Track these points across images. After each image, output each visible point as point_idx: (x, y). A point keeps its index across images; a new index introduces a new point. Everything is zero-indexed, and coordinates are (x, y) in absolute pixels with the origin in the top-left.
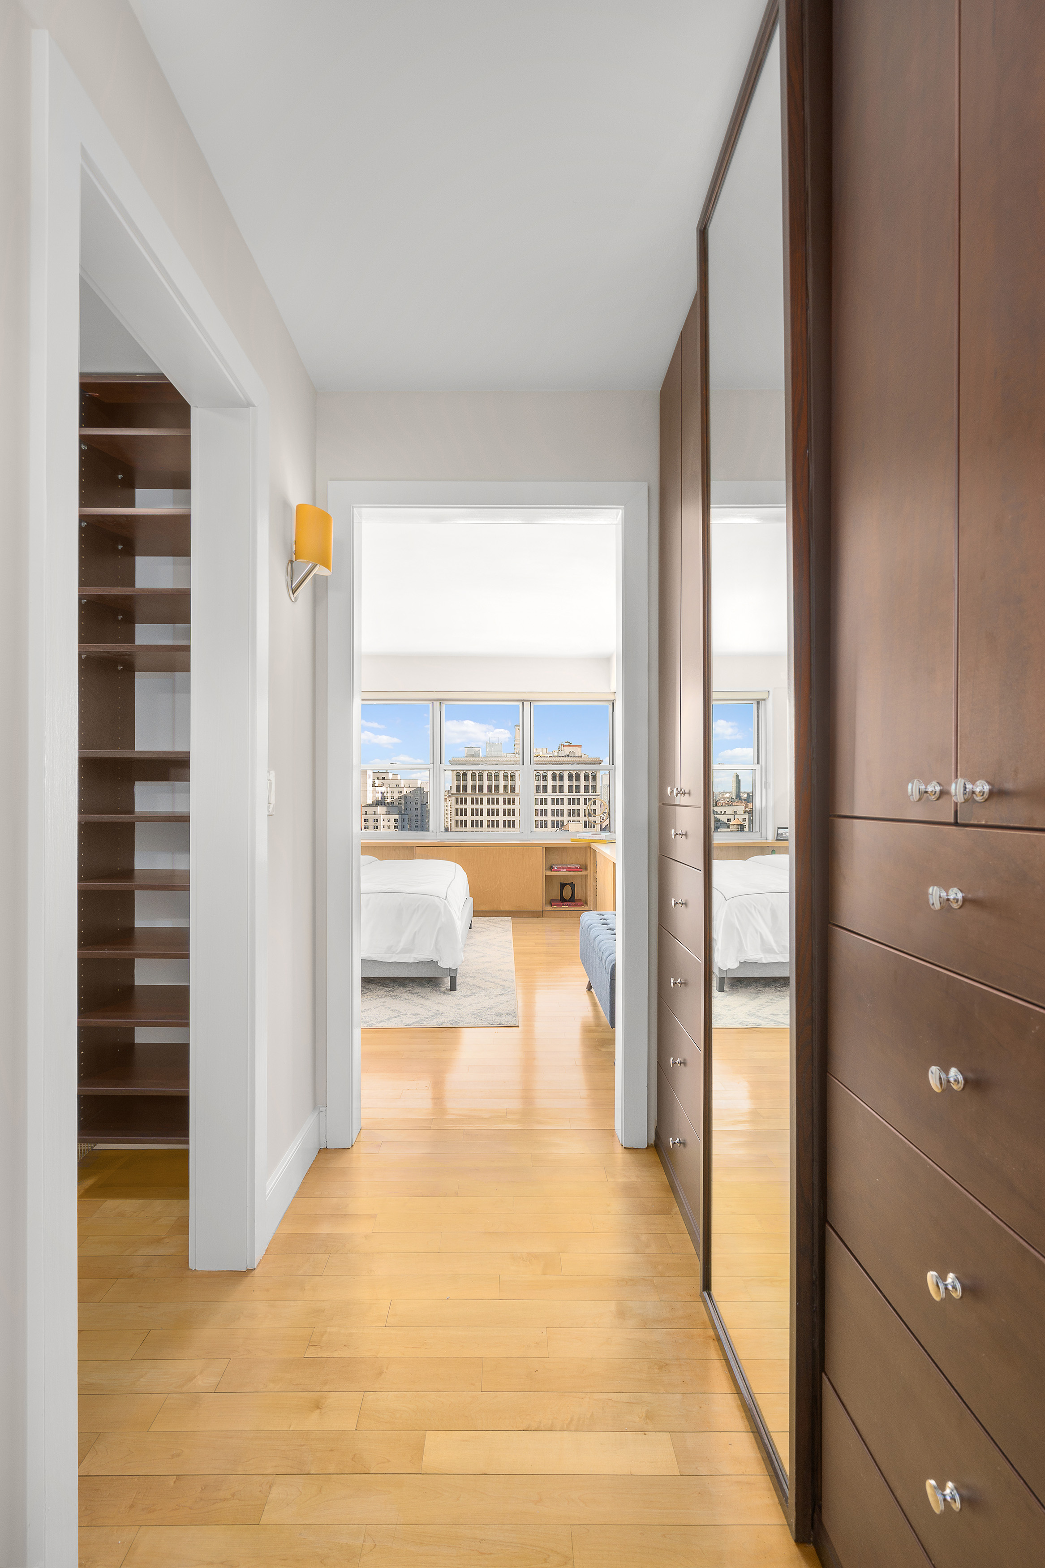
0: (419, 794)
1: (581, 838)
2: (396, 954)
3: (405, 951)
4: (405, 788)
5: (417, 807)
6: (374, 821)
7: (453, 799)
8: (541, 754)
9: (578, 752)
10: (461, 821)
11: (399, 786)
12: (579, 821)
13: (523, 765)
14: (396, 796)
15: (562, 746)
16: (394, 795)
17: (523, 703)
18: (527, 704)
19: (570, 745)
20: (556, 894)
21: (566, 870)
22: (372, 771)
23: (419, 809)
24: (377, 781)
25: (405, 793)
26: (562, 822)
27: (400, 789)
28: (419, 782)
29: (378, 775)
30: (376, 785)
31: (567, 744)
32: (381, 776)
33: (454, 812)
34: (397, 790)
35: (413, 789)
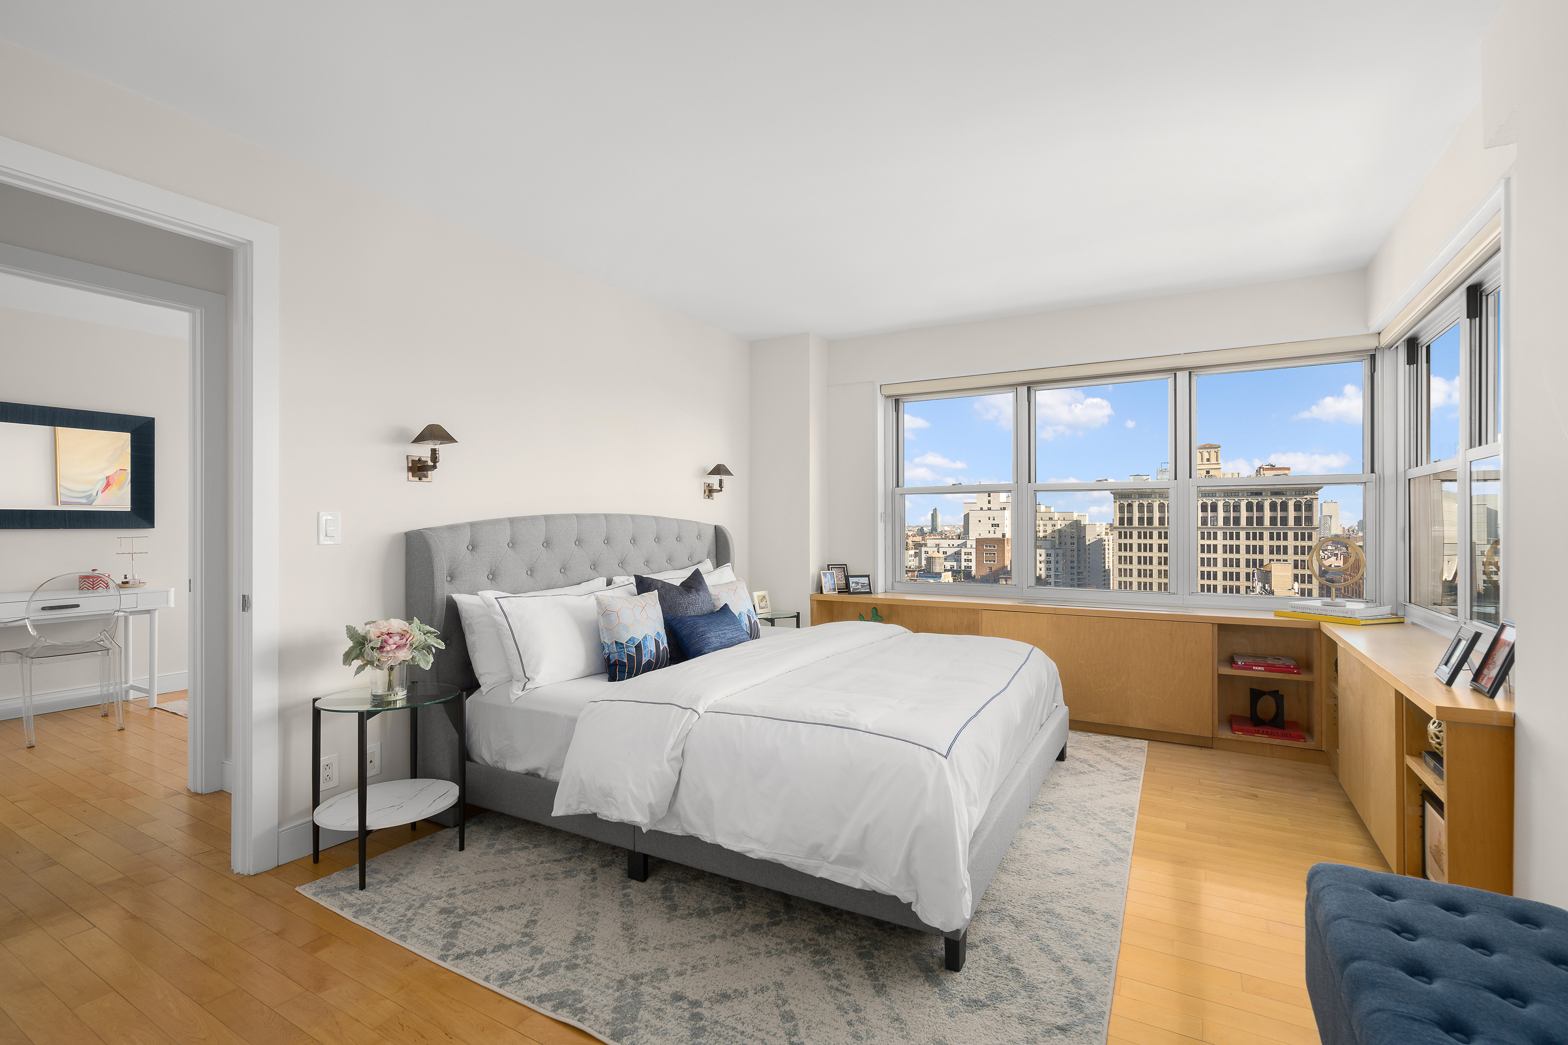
0: (1075, 527)
1: (1298, 610)
2: (828, 863)
3: (843, 860)
4: (1059, 521)
5: (1072, 542)
7: (1116, 533)
10: (1125, 557)
11: (1052, 519)
12: (1287, 561)
13: (1176, 479)
14: (1049, 530)
15: (1262, 470)
16: (1047, 528)
17: (1175, 374)
18: (1183, 377)
20: (1242, 705)
21: (1263, 668)
23: (1076, 542)
25: (1059, 527)
26: (1261, 561)
27: (1053, 522)
28: (1075, 515)
31: (1269, 467)
33: (1117, 547)
34: (1049, 523)
35: (1068, 523)
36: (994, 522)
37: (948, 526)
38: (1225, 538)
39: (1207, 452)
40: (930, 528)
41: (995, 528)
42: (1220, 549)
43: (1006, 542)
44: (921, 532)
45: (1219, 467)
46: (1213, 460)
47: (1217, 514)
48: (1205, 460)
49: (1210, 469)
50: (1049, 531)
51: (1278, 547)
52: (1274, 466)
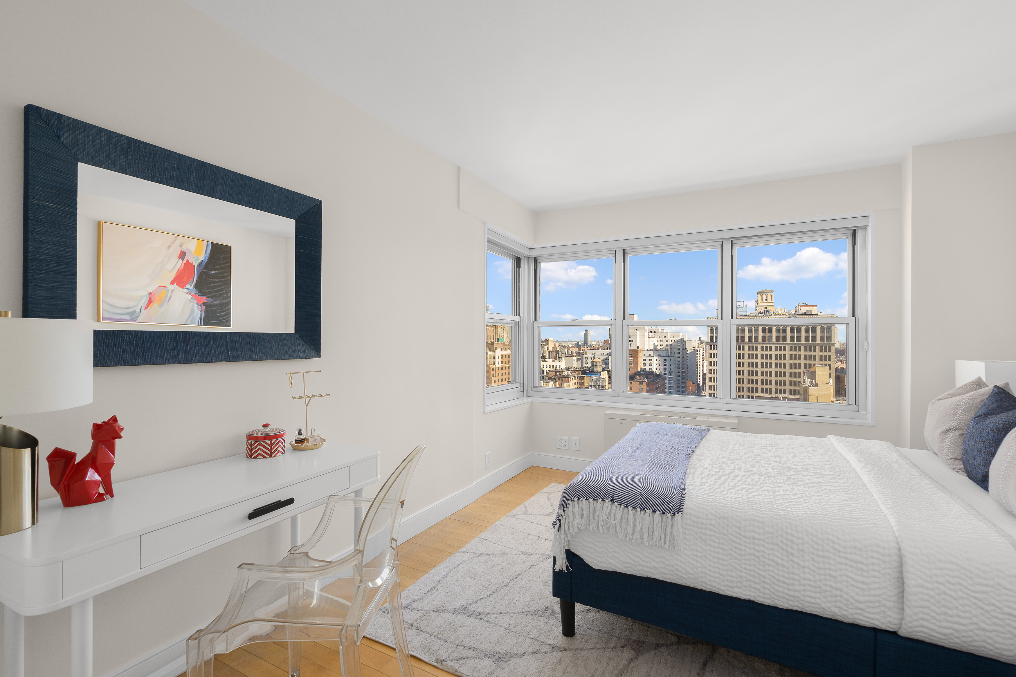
0: (680, 342)
4: (670, 338)
5: (679, 352)
6: (650, 361)
7: (708, 346)
8: (780, 313)
9: (814, 310)
11: (666, 336)
15: (799, 307)
16: (663, 343)
19: (806, 305)
22: (648, 327)
23: (681, 353)
24: (650, 334)
25: (671, 343)
27: (667, 339)
28: (681, 334)
29: (651, 330)
30: (650, 336)
31: (804, 305)
32: (653, 330)
33: (708, 356)
34: (664, 340)
35: (676, 340)
36: (630, 339)
37: (594, 341)
38: (777, 350)
39: (765, 295)
40: (583, 342)
41: (631, 342)
42: (774, 357)
43: (639, 352)
44: (577, 345)
45: (773, 305)
46: (769, 300)
47: (772, 334)
48: (764, 300)
49: (767, 306)
50: (664, 346)
51: (810, 356)
52: (807, 304)
